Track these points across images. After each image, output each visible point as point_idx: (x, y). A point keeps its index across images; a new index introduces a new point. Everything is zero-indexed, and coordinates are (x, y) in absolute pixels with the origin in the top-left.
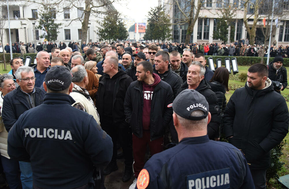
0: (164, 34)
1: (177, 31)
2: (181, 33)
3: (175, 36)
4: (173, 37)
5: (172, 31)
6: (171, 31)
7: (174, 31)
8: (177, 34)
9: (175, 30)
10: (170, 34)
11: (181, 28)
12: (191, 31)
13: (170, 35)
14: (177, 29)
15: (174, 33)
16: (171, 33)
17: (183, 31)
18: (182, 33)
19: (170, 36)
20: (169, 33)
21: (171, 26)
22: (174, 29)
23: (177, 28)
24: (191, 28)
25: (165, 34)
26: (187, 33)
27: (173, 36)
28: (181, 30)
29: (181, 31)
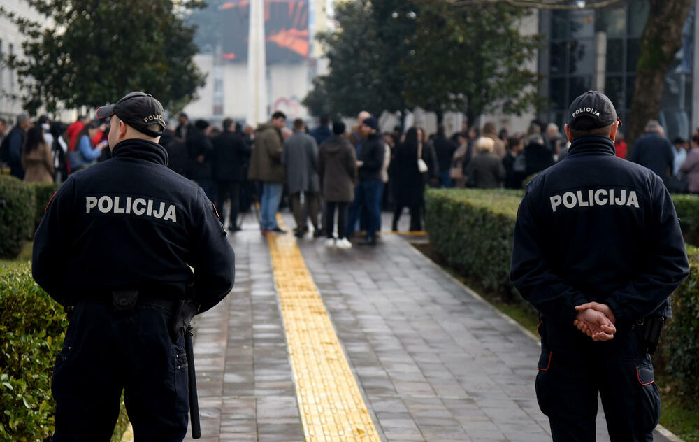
0: (482, 70)
1: (575, 44)
2: (601, 64)
3: (556, 84)
4: (545, 92)
5: (535, 51)
6: (529, 47)
7: (546, 53)
8: (573, 69)
9: (558, 41)
10: (521, 68)
11: (600, 26)
12: (665, 49)
13: (527, 75)
14: (576, 35)
15: (553, 63)
16: (531, 66)
17: (612, 44)
18: (610, 66)
19: (525, 84)
20: (520, 62)
21: (529, 14)
22: (554, 34)
23: (574, 27)
24: (668, 28)
25: (491, 71)
26: (641, 62)
27: (546, 82)
28: (602, 39)
29: (602, 48)
